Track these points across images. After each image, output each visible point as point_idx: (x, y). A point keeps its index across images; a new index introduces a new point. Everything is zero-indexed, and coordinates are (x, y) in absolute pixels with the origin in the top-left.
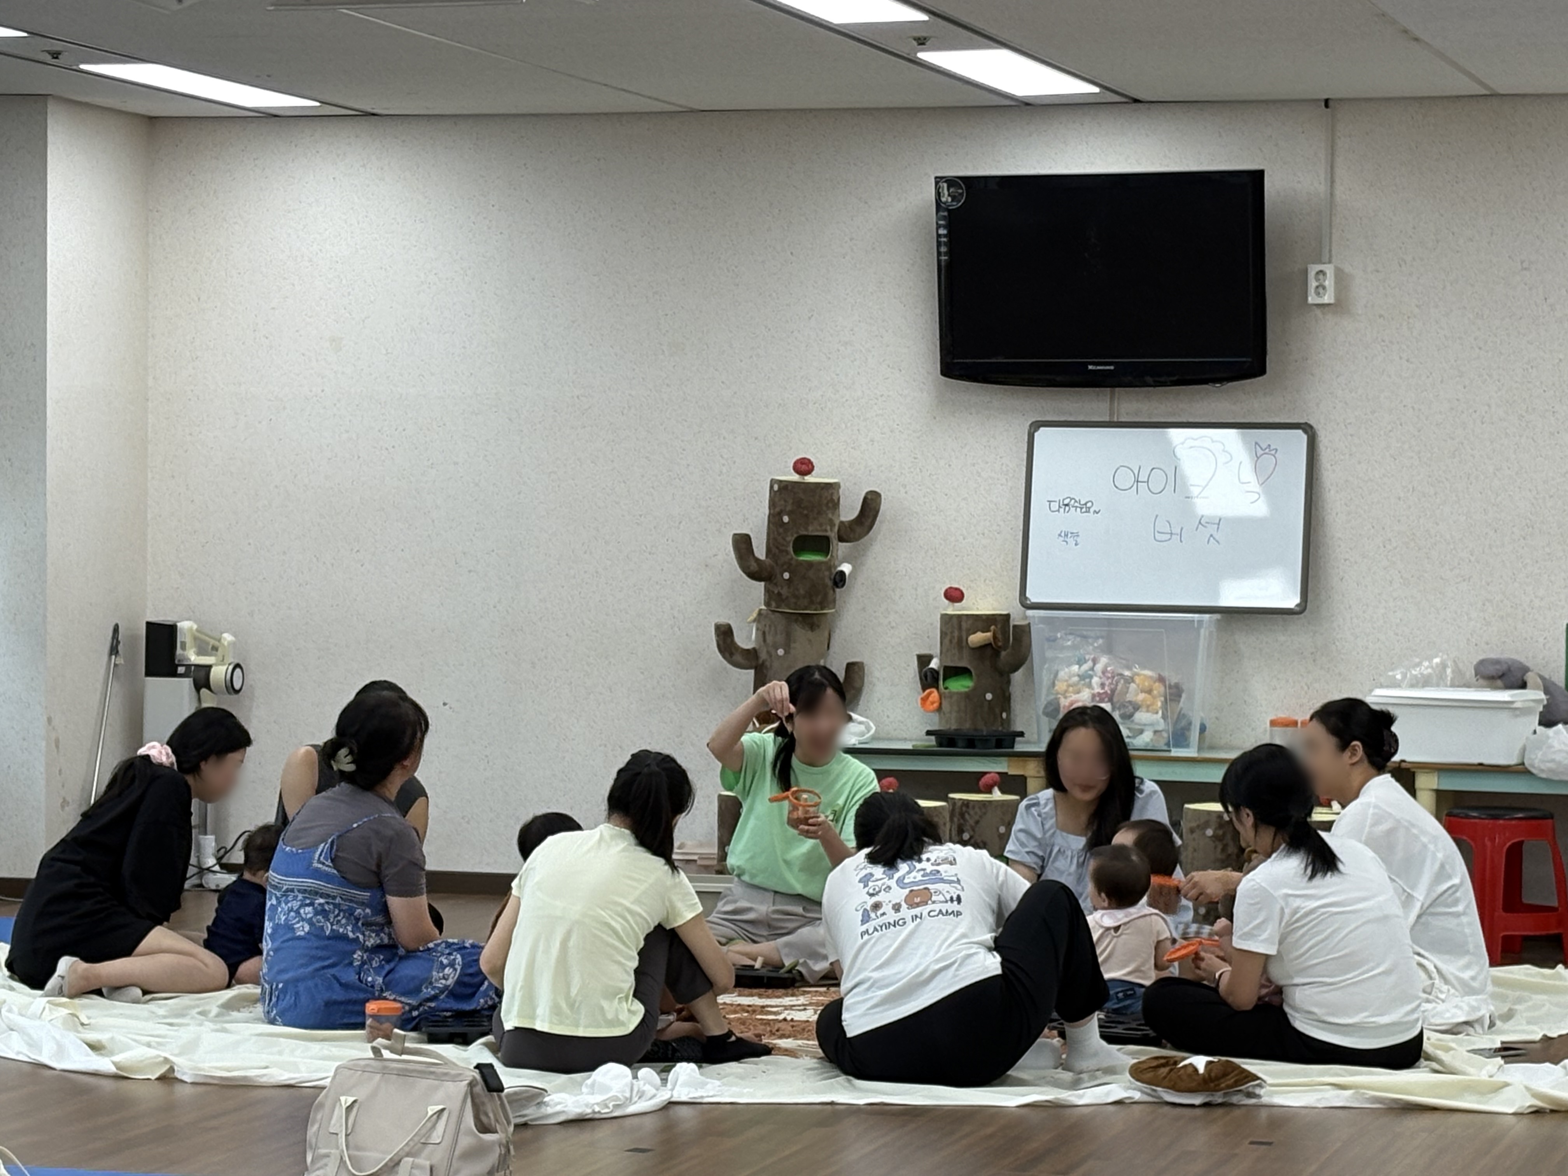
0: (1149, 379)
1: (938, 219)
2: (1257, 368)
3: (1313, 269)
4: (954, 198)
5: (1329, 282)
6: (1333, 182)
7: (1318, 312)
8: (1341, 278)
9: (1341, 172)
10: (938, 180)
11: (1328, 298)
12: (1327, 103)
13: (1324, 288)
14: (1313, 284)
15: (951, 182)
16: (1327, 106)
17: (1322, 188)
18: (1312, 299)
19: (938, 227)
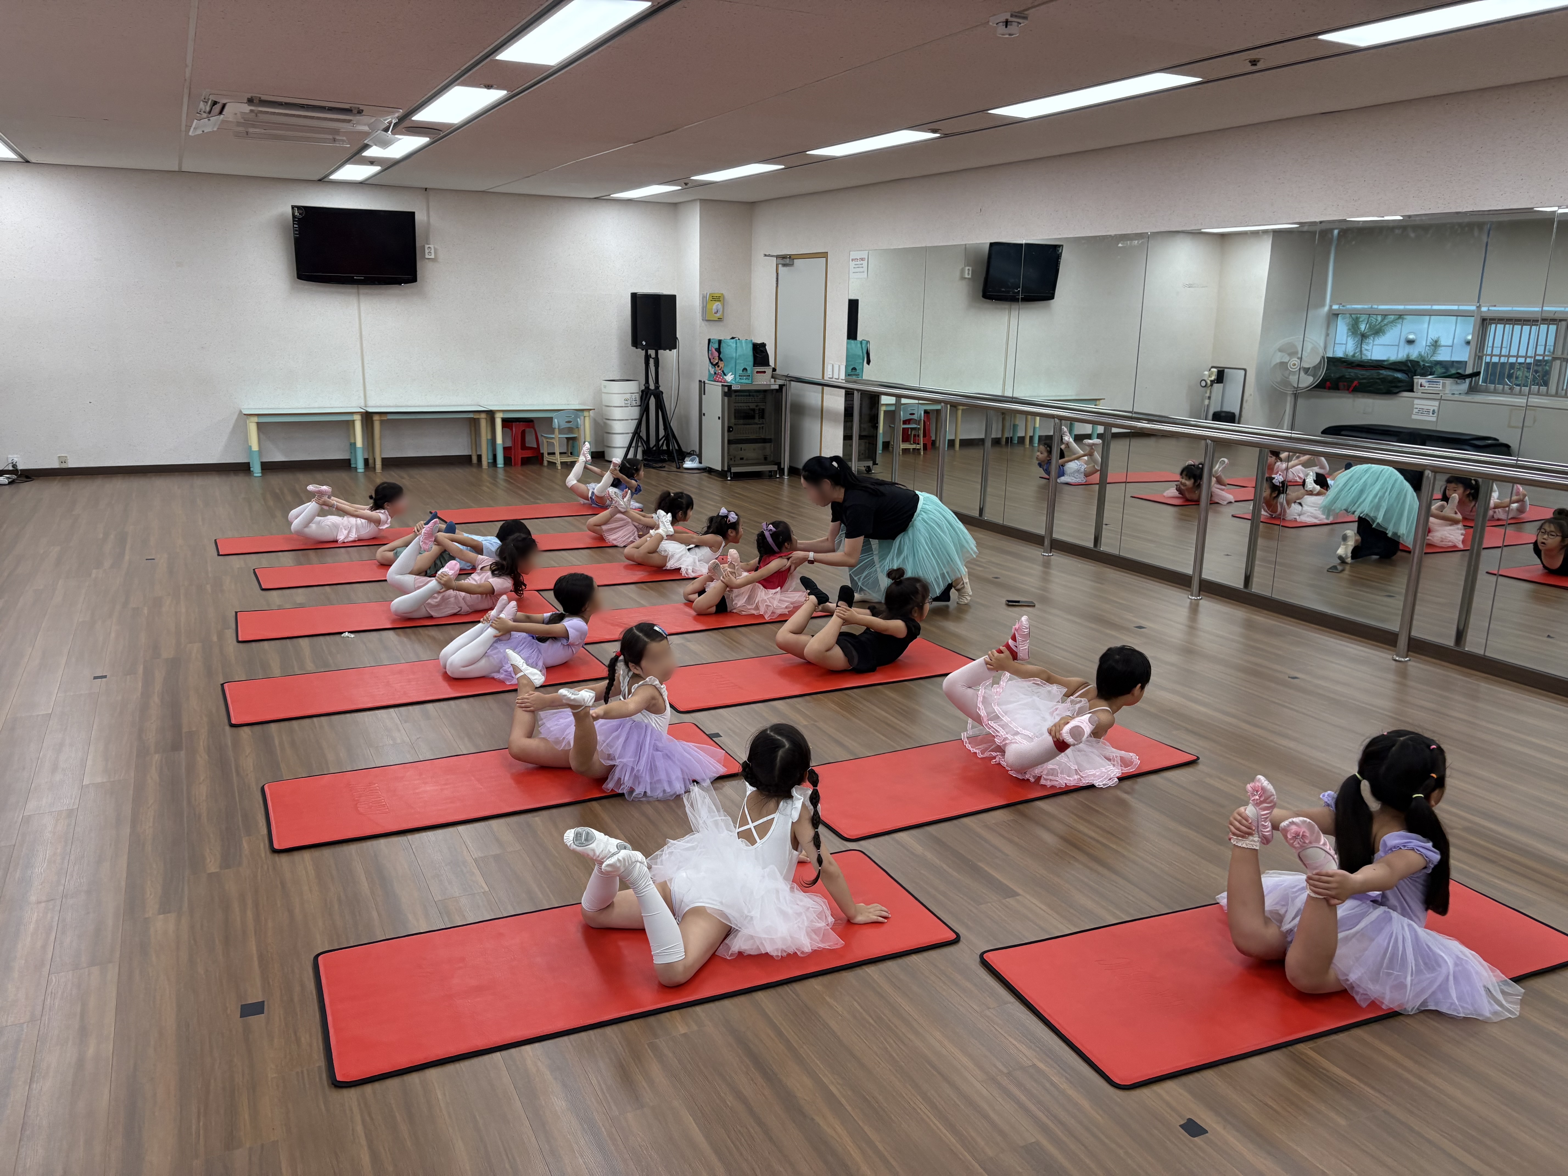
0: (376, 282)
1: (294, 221)
2: (414, 279)
3: (427, 246)
4: (300, 214)
5: (433, 251)
6: (429, 217)
7: (427, 261)
8: (435, 250)
9: (431, 213)
10: (293, 207)
11: (433, 256)
12: (426, 189)
13: (430, 253)
14: (427, 251)
15: (299, 208)
16: (426, 190)
17: (425, 218)
18: (427, 256)
19: (294, 224)
